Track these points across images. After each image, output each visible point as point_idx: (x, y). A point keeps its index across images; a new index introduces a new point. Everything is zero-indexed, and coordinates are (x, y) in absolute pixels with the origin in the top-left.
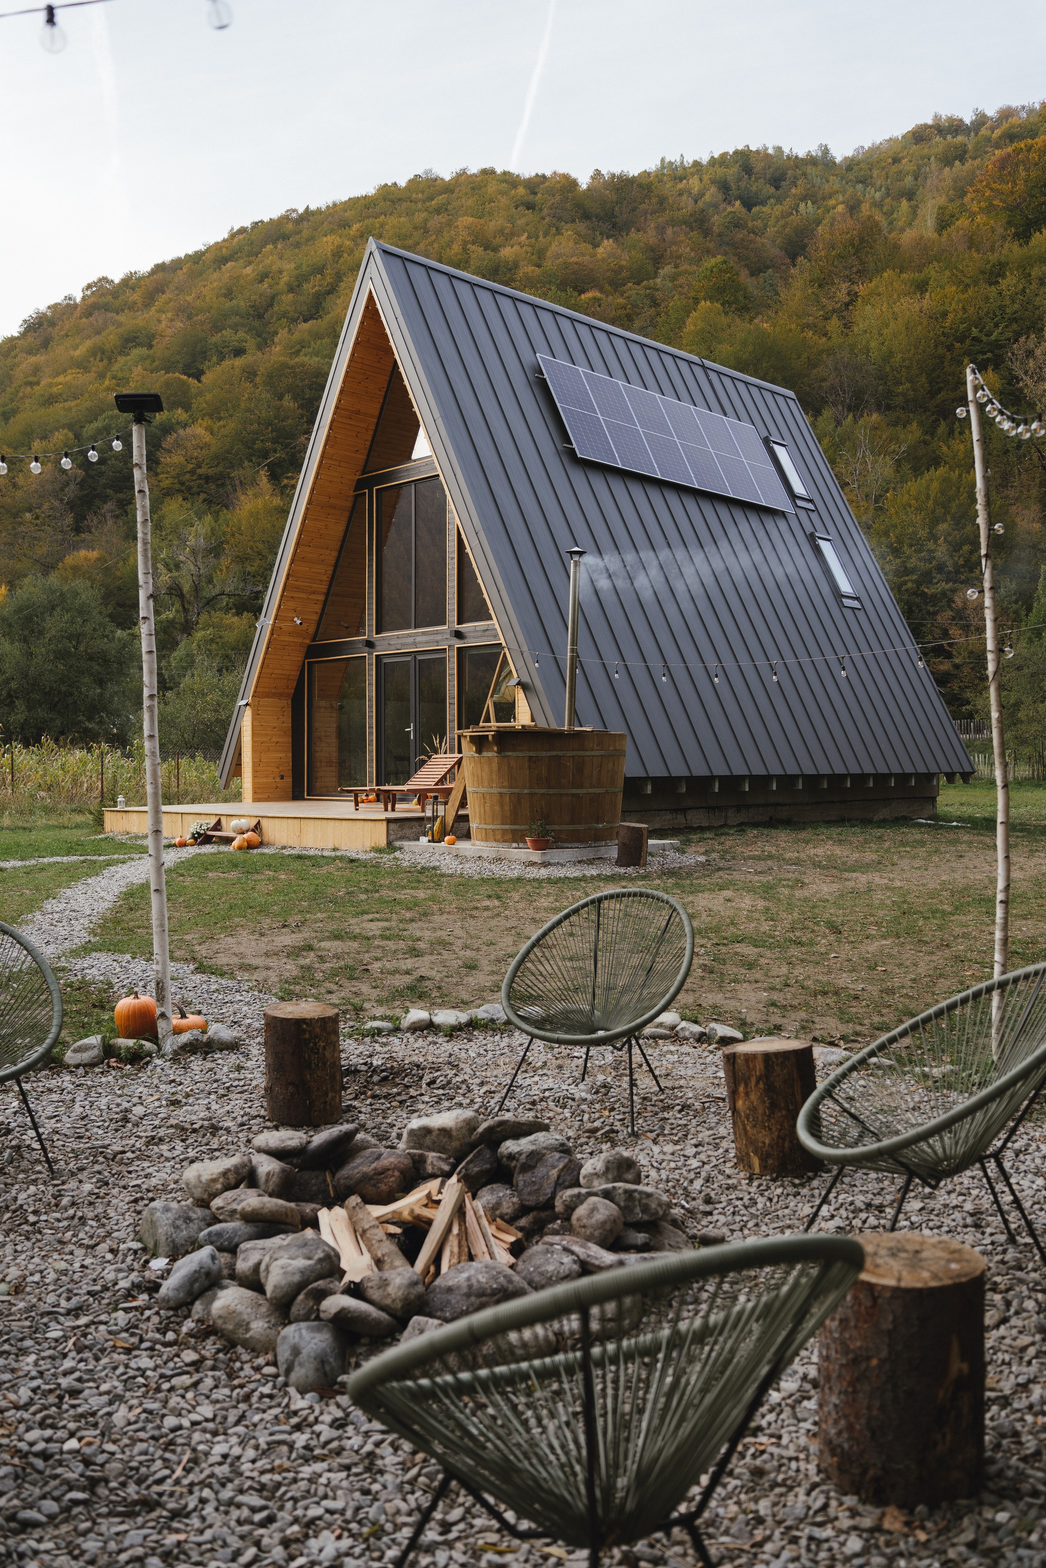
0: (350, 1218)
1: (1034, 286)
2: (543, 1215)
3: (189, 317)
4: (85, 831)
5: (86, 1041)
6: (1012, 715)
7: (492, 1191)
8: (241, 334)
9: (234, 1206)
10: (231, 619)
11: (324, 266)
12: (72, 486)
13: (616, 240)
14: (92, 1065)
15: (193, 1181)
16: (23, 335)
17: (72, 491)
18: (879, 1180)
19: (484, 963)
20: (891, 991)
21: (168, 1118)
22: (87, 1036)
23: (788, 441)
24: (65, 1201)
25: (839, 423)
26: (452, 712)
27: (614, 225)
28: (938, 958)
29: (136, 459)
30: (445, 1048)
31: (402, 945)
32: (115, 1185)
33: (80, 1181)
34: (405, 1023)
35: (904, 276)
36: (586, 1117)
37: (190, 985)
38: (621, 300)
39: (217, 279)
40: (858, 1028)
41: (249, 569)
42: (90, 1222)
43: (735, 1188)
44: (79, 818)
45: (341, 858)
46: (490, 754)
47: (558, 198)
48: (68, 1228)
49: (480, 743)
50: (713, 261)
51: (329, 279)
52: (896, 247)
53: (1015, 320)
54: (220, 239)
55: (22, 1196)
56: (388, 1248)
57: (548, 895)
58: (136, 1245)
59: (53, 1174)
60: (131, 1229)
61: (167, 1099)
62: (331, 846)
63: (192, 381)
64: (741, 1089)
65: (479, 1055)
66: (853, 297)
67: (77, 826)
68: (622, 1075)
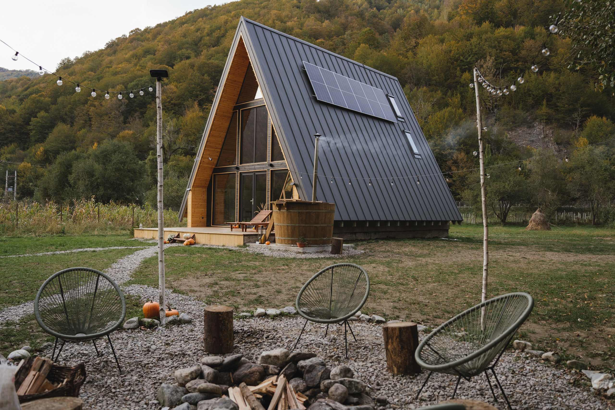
0: (241, 391)
1: (483, 42)
2: (316, 390)
3: (170, 44)
4: (126, 237)
5: (132, 319)
6: (475, 199)
7: (295, 381)
8: (189, 51)
9: (195, 386)
10: (182, 158)
11: (221, 27)
12: (123, 106)
13: (330, 21)
14: (133, 329)
15: (179, 376)
16: (106, 49)
17: (123, 108)
18: (443, 377)
19: (284, 290)
20: (439, 303)
21: (165, 350)
22: (132, 317)
23: (395, 96)
24: (126, 383)
25: (411, 90)
26: (268, 194)
27: (329, 15)
28: (456, 290)
29: (157, 95)
30: (271, 324)
31: (252, 283)
32: (146, 377)
33: (132, 375)
34: (256, 314)
35: (436, 37)
36: (328, 351)
37: (171, 298)
38: (331, 43)
39: (180, 31)
40: (428, 317)
41: (190, 139)
42: (137, 392)
43: (388, 379)
44: (124, 232)
45: (226, 249)
46: (284, 211)
47: (309, 4)
48: (128, 395)
49: (280, 206)
50: (366, 29)
51: (222, 32)
52: (433, 26)
53: (476, 54)
54: (182, 16)
55: (109, 381)
56: (257, 404)
57: (306, 265)
58: (156, 402)
59: (121, 372)
60: (153, 395)
61: (164, 343)
62: (222, 245)
63: (170, 68)
64: (390, 341)
65: (285, 326)
66: (417, 44)
67: (123, 235)
68: (340, 335)
